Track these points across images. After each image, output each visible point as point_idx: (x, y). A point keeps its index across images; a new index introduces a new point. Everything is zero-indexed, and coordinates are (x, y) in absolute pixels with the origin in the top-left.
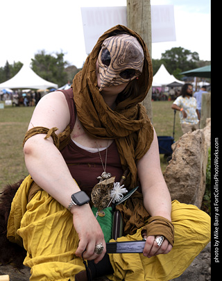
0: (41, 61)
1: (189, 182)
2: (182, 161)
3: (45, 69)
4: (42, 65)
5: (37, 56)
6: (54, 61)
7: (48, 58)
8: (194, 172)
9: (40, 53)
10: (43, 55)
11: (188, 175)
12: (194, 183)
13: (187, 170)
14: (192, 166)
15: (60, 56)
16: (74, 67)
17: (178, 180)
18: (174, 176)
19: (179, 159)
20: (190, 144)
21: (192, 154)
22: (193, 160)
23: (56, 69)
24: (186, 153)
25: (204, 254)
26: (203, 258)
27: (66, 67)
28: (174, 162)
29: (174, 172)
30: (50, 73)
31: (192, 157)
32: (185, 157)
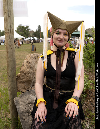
0: (20, 28)
1: (30, 75)
2: (26, 66)
3: (21, 31)
4: (21, 30)
5: (19, 26)
6: (25, 28)
7: (23, 27)
8: (31, 71)
9: (20, 25)
10: (21, 26)
11: (28, 72)
12: (32, 75)
13: (28, 70)
14: (30, 68)
15: (28, 27)
16: (33, 31)
17: (25, 74)
18: (23, 72)
19: (25, 65)
20: (29, 59)
21: (30, 63)
22: (30, 66)
23: (26, 31)
24: (27, 63)
25: (29, 104)
26: (28, 106)
27: (30, 31)
28: (23, 66)
29: (23, 70)
30: (23, 33)
31: (30, 64)
32: (27, 64)
